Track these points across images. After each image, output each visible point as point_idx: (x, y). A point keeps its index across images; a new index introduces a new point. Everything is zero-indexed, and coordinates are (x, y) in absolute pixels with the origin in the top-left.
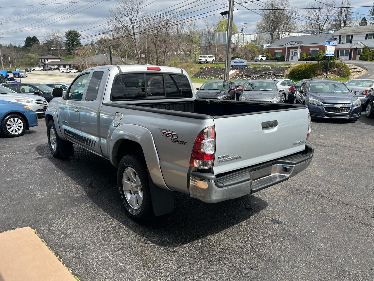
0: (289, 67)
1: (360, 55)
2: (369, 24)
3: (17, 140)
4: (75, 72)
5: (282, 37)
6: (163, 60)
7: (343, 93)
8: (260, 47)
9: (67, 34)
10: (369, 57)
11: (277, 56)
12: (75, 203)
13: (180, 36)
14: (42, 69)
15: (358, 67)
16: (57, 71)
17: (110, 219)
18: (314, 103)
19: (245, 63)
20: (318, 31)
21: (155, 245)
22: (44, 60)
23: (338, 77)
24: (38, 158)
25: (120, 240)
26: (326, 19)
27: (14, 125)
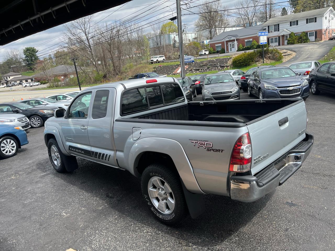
0: (231, 58)
1: (287, 41)
2: (289, 13)
3: (14, 160)
4: (37, 85)
5: (219, 33)
6: (119, 65)
7: (291, 76)
8: (202, 43)
9: (25, 51)
10: (296, 41)
11: (217, 49)
12: (102, 217)
13: (130, 42)
14: (6, 86)
15: (288, 51)
16: (20, 86)
17: (143, 227)
18: (270, 88)
19: (193, 59)
20: (249, 24)
21: (197, 246)
22: (6, 77)
23: (273, 61)
24: (44, 176)
25: (163, 246)
26: (254, 13)
27: (8, 146)
